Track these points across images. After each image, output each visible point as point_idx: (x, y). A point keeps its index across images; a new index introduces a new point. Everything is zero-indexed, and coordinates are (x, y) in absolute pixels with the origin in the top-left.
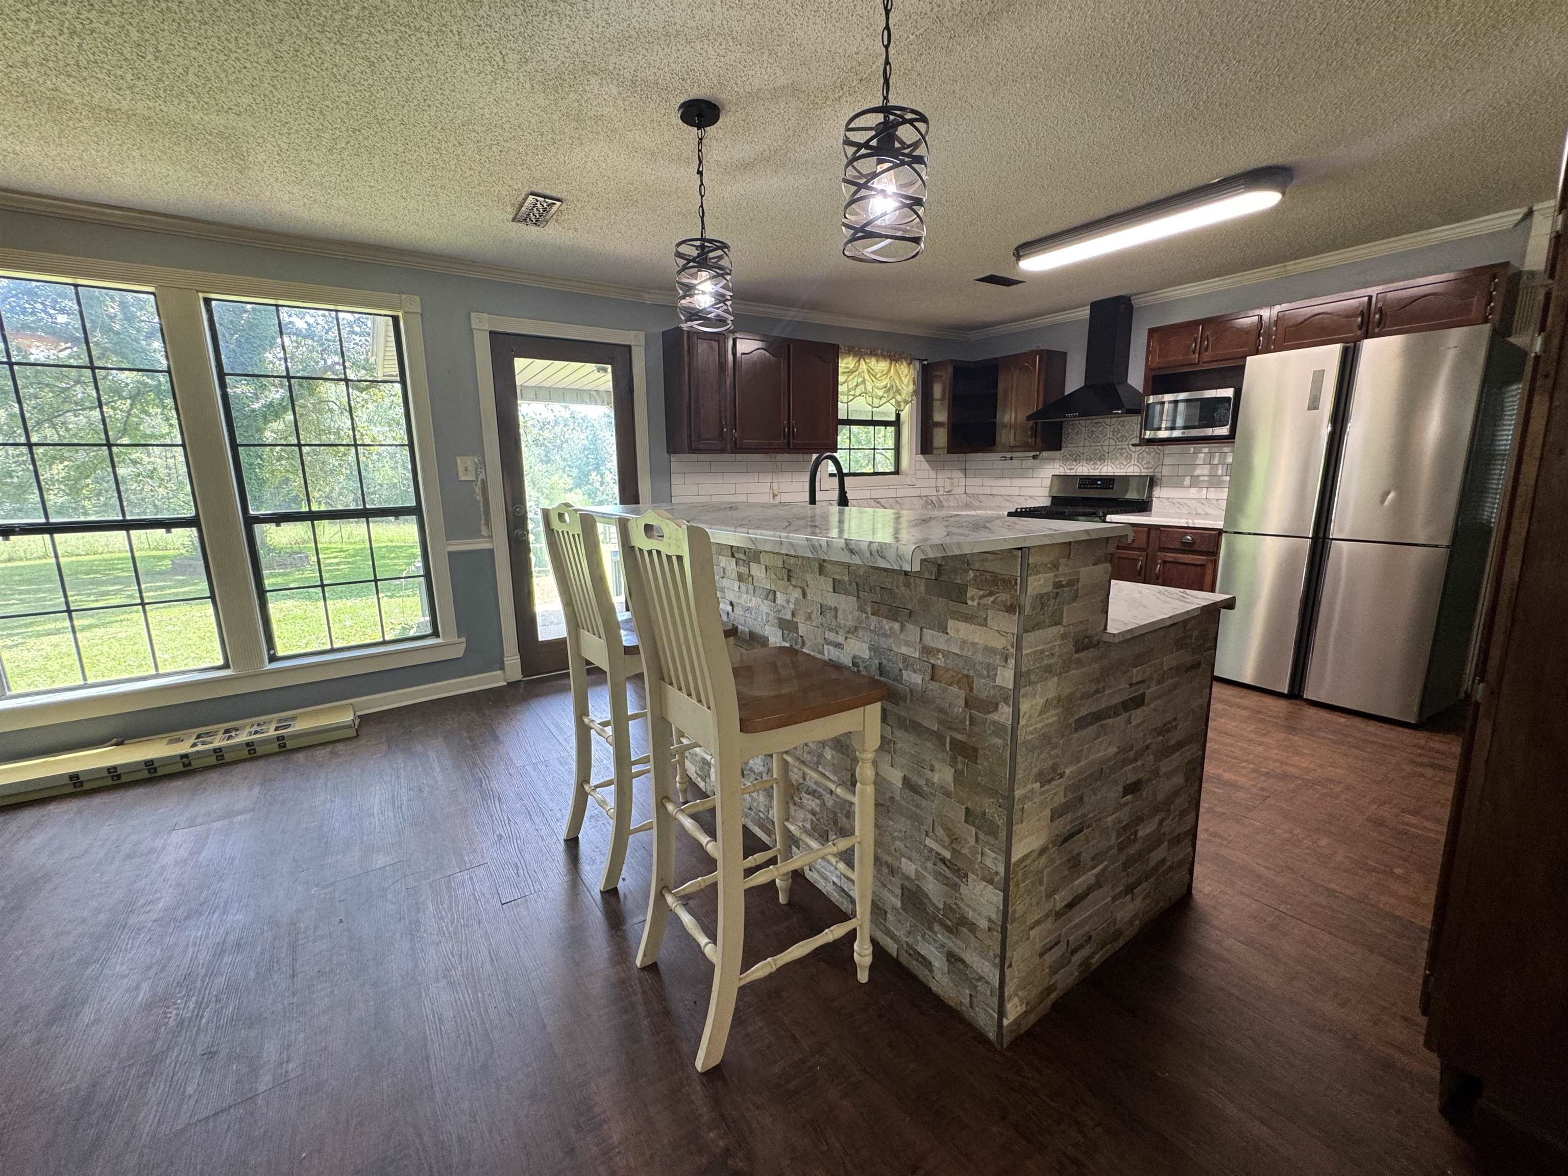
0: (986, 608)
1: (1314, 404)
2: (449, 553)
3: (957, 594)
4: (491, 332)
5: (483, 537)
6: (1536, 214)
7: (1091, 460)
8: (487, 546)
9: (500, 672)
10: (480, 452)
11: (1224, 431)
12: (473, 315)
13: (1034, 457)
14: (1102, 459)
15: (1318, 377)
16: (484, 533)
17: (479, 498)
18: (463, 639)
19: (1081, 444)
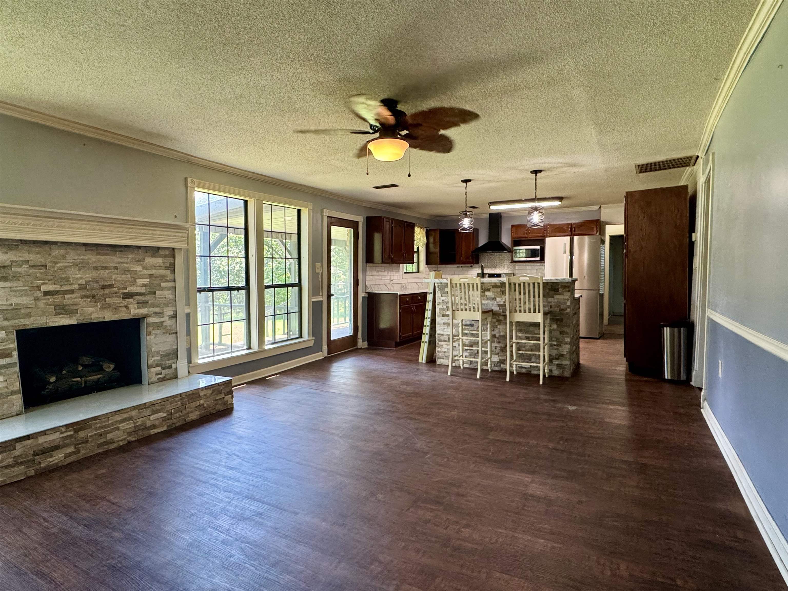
0: (563, 292)
1: (565, 252)
2: (313, 302)
3: (557, 290)
4: (328, 216)
5: (320, 295)
6: (602, 208)
7: (490, 267)
8: (321, 299)
9: (321, 353)
10: (322, 262)
11: (538, 259)
12: (325, 210)
13: (471, 266)
14: (494, 267)
15: (565, 245)
16: (321, 294)
17: (320, 280)
18: (314, 338)
19: (486, 261)
